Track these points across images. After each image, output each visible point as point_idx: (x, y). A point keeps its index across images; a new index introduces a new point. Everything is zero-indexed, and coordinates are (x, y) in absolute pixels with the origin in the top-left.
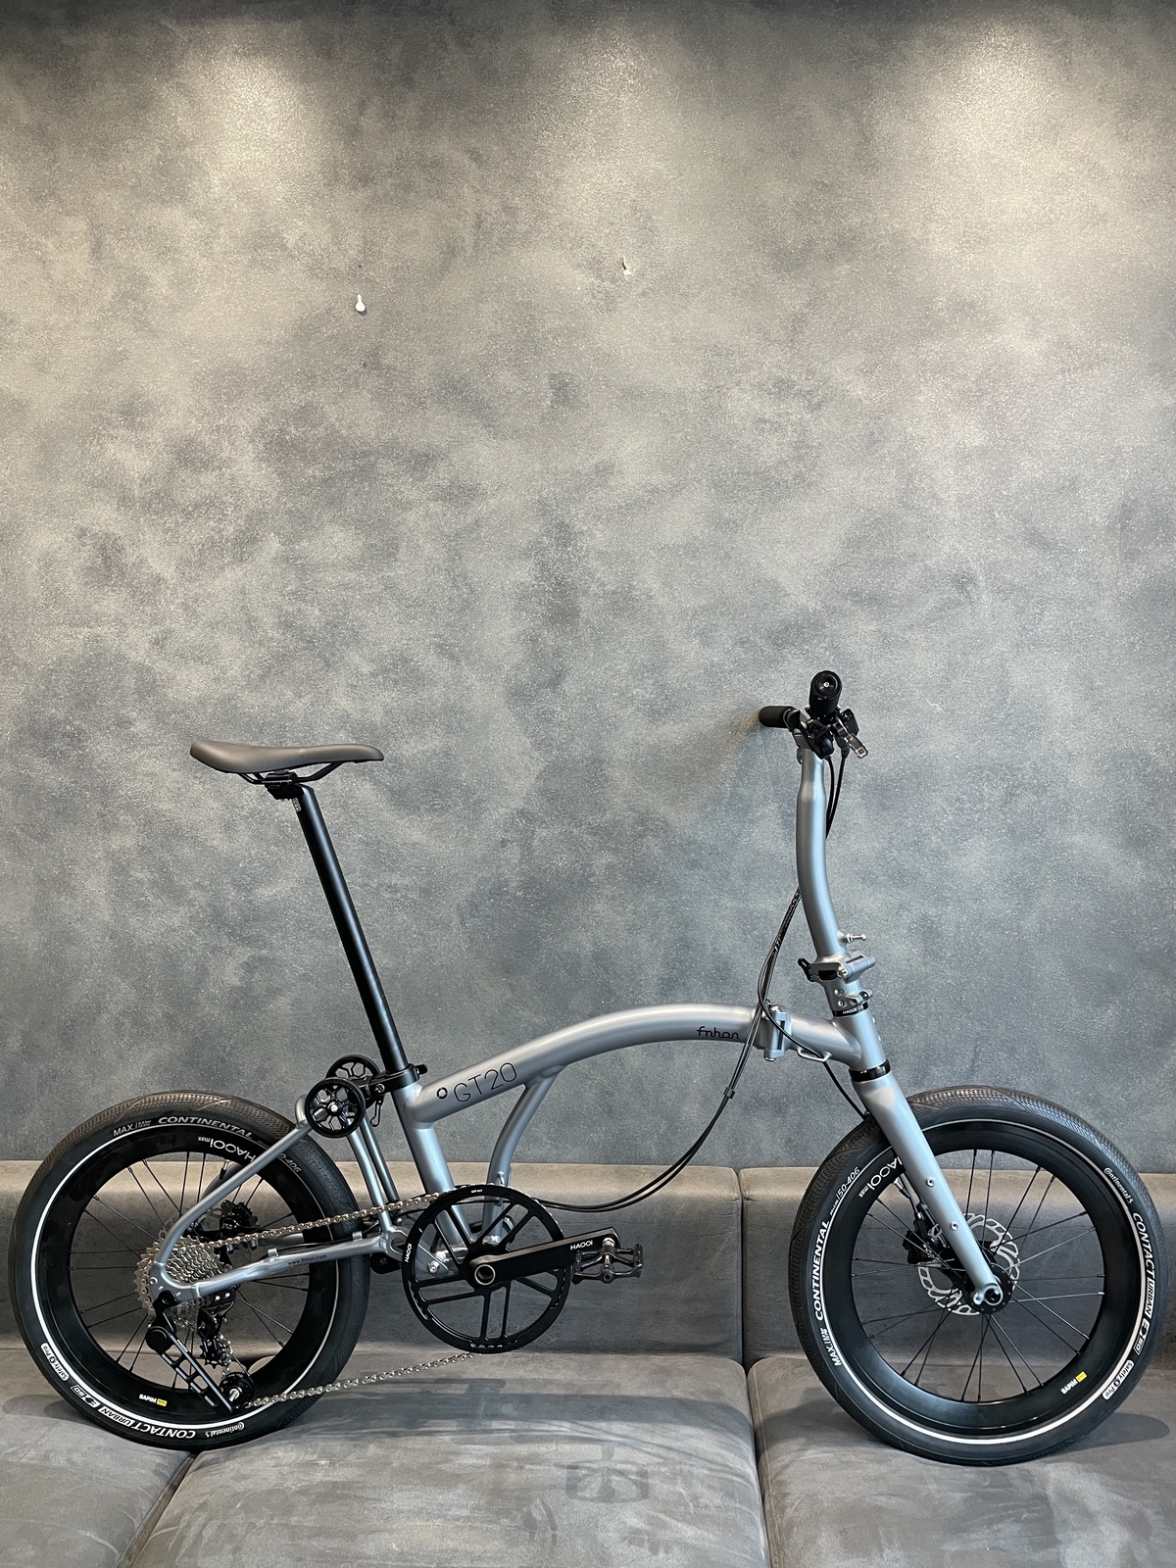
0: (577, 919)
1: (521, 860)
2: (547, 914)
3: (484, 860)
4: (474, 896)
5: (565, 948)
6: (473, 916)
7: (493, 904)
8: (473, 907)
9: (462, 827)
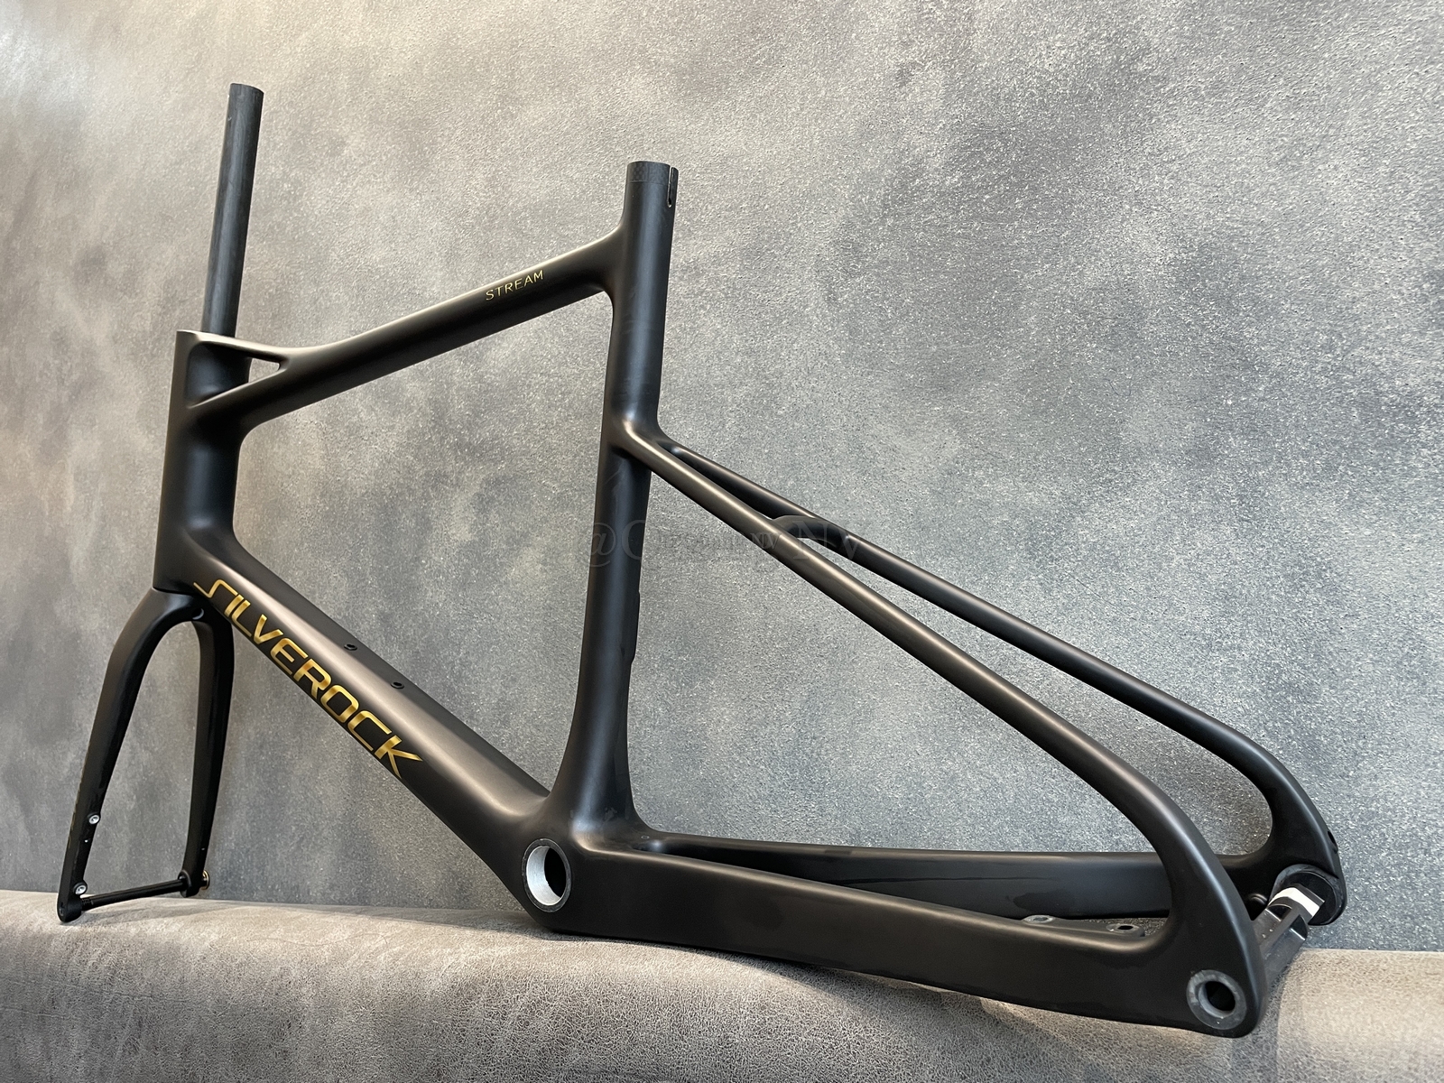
0: (1114, 189)
1: (948, 95)
2: (1028, 204)
3: (865, 133)
4: (849, 225)
5: (1092, 276)
6: (850, 274)
7: (891, 229)
8: (851, 250)
9: (812, 82)
